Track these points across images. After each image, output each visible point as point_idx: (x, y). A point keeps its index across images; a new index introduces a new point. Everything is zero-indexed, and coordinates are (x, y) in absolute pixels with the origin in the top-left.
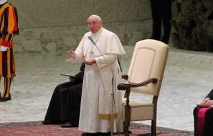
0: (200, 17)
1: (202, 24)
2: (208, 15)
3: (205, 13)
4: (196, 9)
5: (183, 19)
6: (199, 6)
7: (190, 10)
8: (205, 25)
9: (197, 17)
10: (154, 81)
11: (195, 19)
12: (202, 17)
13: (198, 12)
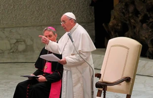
0: (132, 21)
1: (135, 27)
2: (140, 18)
3: (138, 17)
4: (129, 12)
5: (115, 22)
6: (131, 9)
7: (123, 13)
8: (138, 29)
9: (129, 20)
10: (128, 80)
11: (128, 22)
12: (135, 20)
13: (130, 15)
